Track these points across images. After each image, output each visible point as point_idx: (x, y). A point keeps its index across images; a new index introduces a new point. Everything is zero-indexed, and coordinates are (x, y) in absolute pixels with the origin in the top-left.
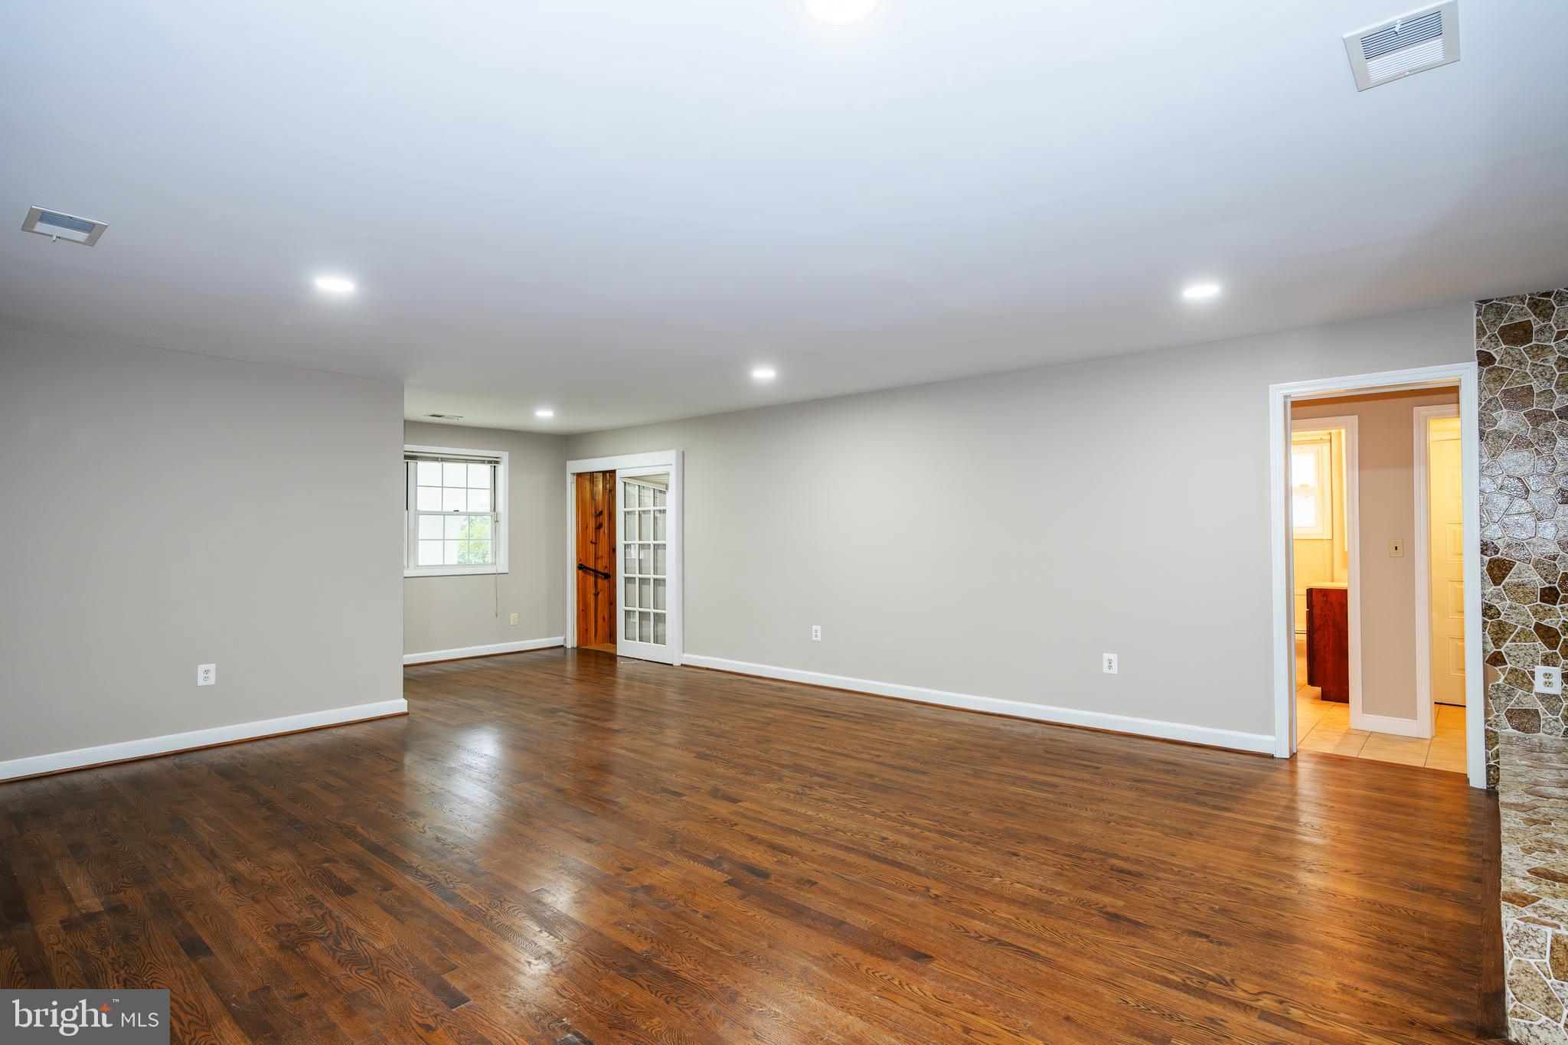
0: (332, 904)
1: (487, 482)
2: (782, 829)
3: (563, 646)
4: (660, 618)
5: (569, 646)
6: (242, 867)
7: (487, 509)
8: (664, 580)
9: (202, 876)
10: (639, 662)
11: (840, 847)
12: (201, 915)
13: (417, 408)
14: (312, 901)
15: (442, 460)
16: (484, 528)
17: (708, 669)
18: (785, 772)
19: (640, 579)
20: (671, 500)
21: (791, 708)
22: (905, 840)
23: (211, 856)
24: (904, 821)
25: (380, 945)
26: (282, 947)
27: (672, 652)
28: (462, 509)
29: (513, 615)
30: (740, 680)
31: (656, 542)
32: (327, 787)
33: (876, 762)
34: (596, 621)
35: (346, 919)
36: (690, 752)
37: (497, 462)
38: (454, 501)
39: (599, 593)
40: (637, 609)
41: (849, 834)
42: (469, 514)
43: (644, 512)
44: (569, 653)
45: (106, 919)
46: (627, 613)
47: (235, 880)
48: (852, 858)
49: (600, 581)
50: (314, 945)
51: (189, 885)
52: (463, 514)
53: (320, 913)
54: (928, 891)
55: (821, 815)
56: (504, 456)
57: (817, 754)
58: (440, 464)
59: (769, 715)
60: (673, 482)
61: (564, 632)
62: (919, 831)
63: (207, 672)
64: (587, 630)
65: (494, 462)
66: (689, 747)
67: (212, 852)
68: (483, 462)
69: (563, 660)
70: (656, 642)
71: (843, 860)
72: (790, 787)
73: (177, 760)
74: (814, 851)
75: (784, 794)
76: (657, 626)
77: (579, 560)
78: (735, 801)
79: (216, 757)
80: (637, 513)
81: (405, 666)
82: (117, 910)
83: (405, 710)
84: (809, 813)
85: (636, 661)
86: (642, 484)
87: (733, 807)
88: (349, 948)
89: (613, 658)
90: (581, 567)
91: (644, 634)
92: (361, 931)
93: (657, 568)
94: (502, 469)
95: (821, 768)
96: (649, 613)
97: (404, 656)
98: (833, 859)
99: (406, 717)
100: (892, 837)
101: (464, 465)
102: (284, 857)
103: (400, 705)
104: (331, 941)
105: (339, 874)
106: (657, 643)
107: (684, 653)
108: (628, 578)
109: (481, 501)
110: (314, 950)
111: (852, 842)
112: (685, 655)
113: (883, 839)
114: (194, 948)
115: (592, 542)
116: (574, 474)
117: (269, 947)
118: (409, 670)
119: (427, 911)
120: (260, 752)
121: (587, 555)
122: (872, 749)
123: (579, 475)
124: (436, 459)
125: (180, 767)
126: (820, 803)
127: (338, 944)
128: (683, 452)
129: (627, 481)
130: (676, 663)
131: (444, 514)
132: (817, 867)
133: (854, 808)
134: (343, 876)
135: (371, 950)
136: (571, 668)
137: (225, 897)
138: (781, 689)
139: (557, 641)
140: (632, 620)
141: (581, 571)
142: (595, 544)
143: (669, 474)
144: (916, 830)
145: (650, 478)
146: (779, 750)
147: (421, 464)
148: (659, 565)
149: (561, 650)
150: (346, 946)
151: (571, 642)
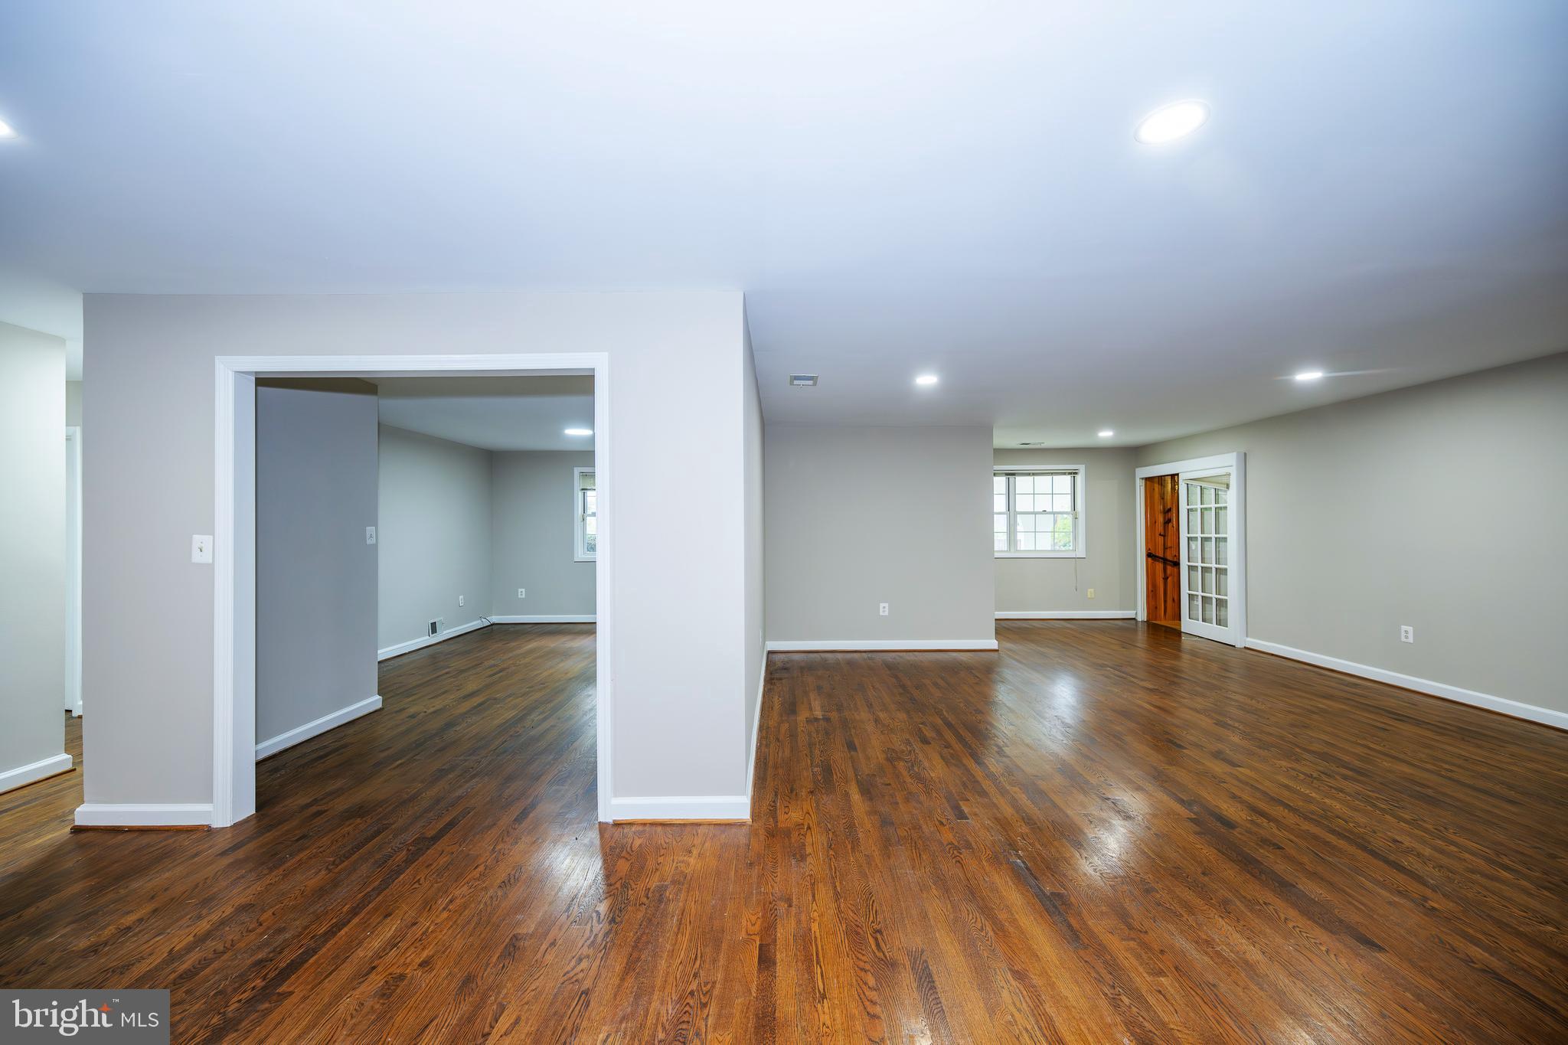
0: (917, 746)
1: (1068, 489)
2: (1273, 799)
3: (1134, 619)
4: (1221, 604)
5: (1139, 619)
6: (882, 715)
7: (1068, 508)
8: (1226, 570)
9: (864, 715)
10: (1200, 639)
11: (1333, 832)
12: (858, 732)
13: (1003, 439)
14: (908, 743)
15: (1034, 474)
16: (1066, 522)
17: (1273, 655)
18: (1306, 755)
19: (1202, 567)
20: (1231, 499)
21: (1353, 703)
22: (1427, 851)
23: (870, 706)
24: (1443, 837)
25: (933, 775)
26: (888, 759)
27: (1233, 633)
28: (1049, 509)
29: (1091, 591)
30: (1306, 670)
31: (1217, 536)
32: (936, 684)
33: (1442, 776)
34: (1165, 601)
35: (921, 756)
36: (1212, 718)
37: (1076, 473)
38: (1043, 503)
39: (1168, 578)
40: (1200, 593)
41: (1351, 825)
42: (1054, 513)
43: (1206, 509)
44: (1140, 625)
45: (821, 722)
46: (1191, 597)
47: (877, 721)
48: (1342, 844)
49: (1169, 568)
50: (902, 763)
51: (857, 717)
52: (1050, 513)
53: (909, 748)
54: (1426, 902)
55: (1326, 800)
56: (1082, 468)
57: (1359, 750)
58: (1032, 477)
59: (1320, 706)
60: (1233, 482)
61: (1135, 608)
62: (1455, 849)
63: (884, 607)
64: (1156, 608)
65: (1074, 473)
66: (1213, 714)
67: (871, 704)
68: (1065, 474)
69: (1135, 630)
70: (1219, 623)
71: (1328, 842)
72: (1305, 769)
73: (870, 655)
74: (1298, 825)
75: (1294, 773)
76: (1220, 610)
77: (1148, 549)
78: (1234, 764)
79: (888, 657)
80: (1199, 510)
81: (996, 620)
82: (827, 720)
83: (996, 648)
84: (1314, 795)
85: (1197, 638)
86: (1204, 485)
87: (1228, 768)
88: (917, 770)
89: (1178, 633)
90: (1149, 555)
91: (1207, 617)
92: (926, 764)
93: (1219, 559)
94: (1079, 478)
95: (1357, 763)
96: (1211, 598)
97: (996, 613)
98: (1315, 837)
99: (996, 653)
100: (1407, 842)
101: (1050, 477)
102: (902, 716)
103: (992, 643)
104: (910, 764)
105: (925, 732)
106: (1220, 625)
107: (1247, 636)
108: (1192, 566)
109: (1064, 503)
110: (901, 765)
111: (1352, 832)
112: (1249, 639)
113: (1395, 841)
114: (851, 746)
115: (1160, 535)
116: (1143, 479)
117: (881, 757)
118: (1002, 622)
119: (964, 765)
120: (909, 658)
121: (1155, 545)
122: (1446, 762)
123: (1147, 479)
124: (1029, 474)
125: (869, 659)
126: (1333, 791)
127: (913, 766)
128: (1245, 454)
129: (1190, 482)
130: (1239, 645)
131: (1035, 513)
132: (1292, 837)
133: (1374, 806)
134: (927, 734)
135: (927, 775)
136: (1141, 637)
137: (870, 727)
138: (1356, 685)
139: (1130, 614)
140: (1195, 602)
141: (1150, 559)
142: (1164, 536)
143: (1229, 475)
144: (1452, 848)
145: (1210, 479)
146: (1312, 737)
147: (1018, 478)
148: (1222, 556)
149: (1133, 622)
150: (916, 769)
151: (1142, 615)
